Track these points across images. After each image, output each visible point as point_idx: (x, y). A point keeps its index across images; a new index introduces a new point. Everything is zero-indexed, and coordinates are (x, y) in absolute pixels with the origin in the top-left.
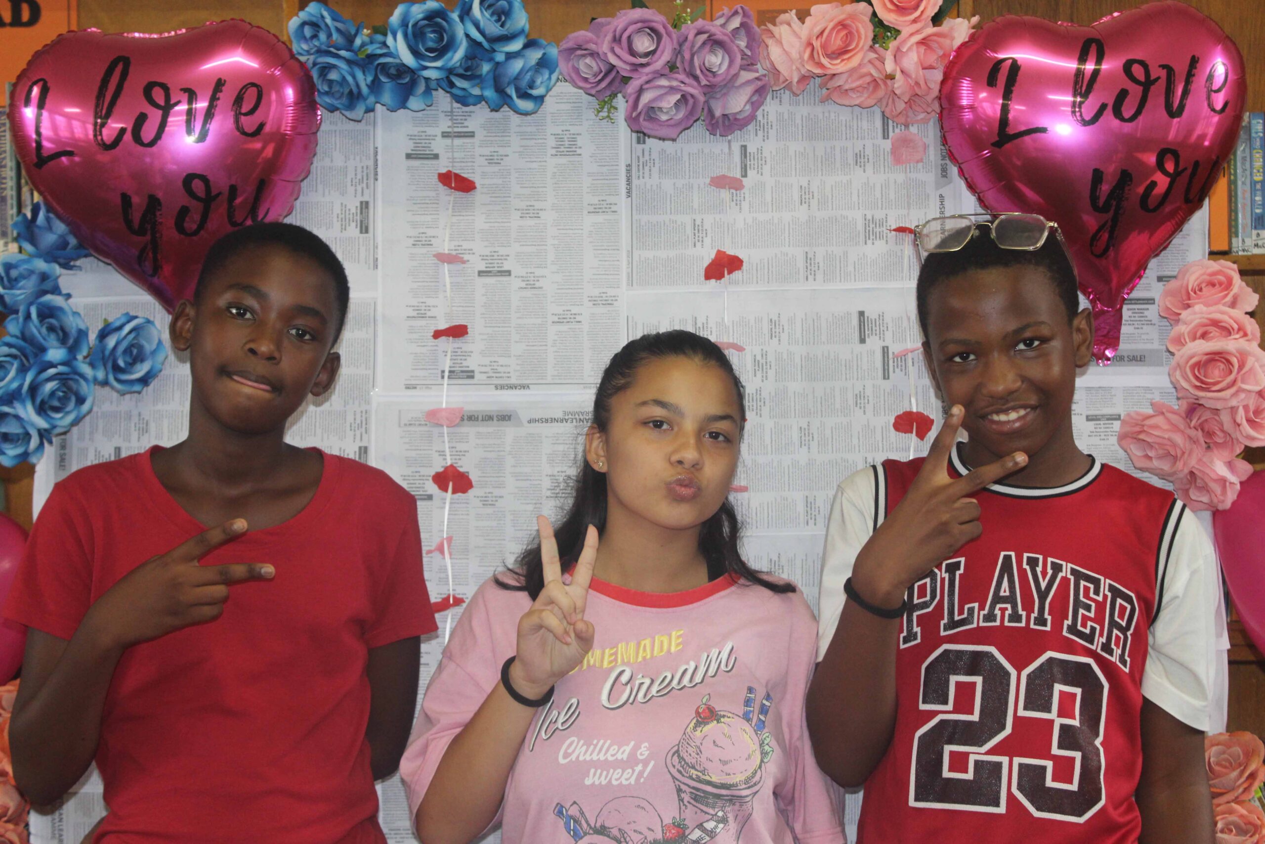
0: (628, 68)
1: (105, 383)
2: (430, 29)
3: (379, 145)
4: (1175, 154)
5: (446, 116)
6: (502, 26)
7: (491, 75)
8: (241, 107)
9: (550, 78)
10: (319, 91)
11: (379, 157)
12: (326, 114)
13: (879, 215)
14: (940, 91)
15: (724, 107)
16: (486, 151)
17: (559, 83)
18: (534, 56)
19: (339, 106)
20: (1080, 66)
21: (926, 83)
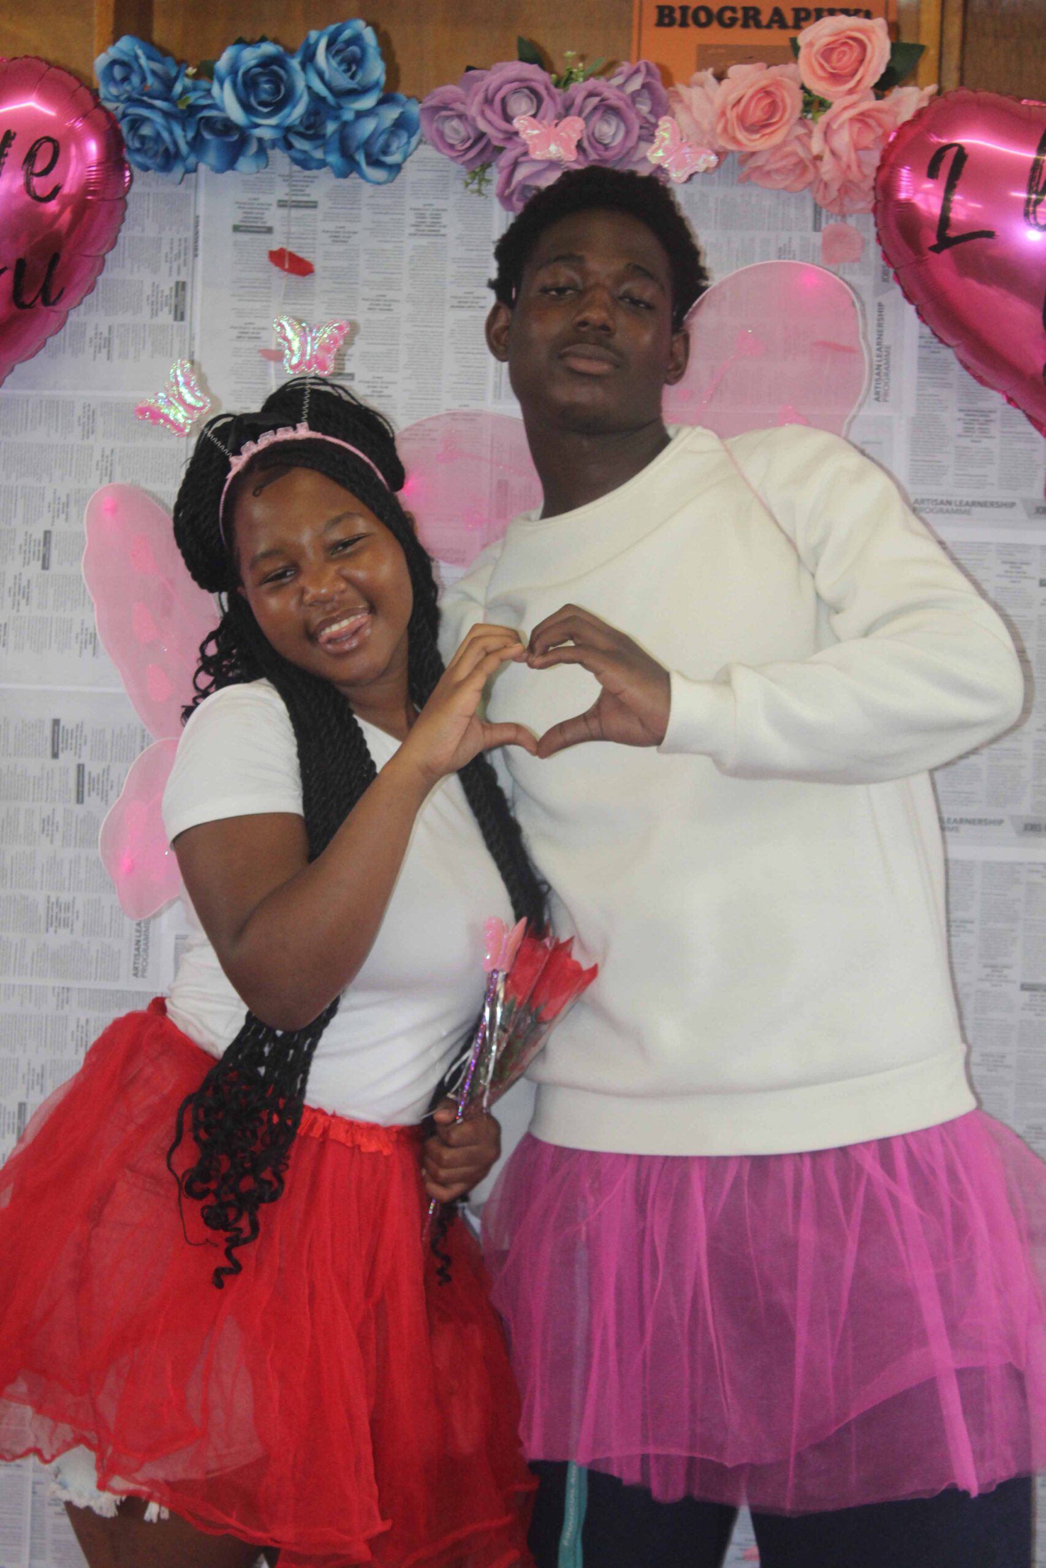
0: (501, 136)
2: (264, 79)
3: (201, 211)
5: (284, 180)
6: (352, 77)
7: (337, 136)
8: (33, 165)
9: (408, 143)
10: (129, 149)
11: (201, 228)
12: (137, 171)
14: (875, 180)
16: (331, 226)
17: (421, 147)
18: (391, 114)
19: (152, 166)
20: (1039, 157)
21: (859, 167)
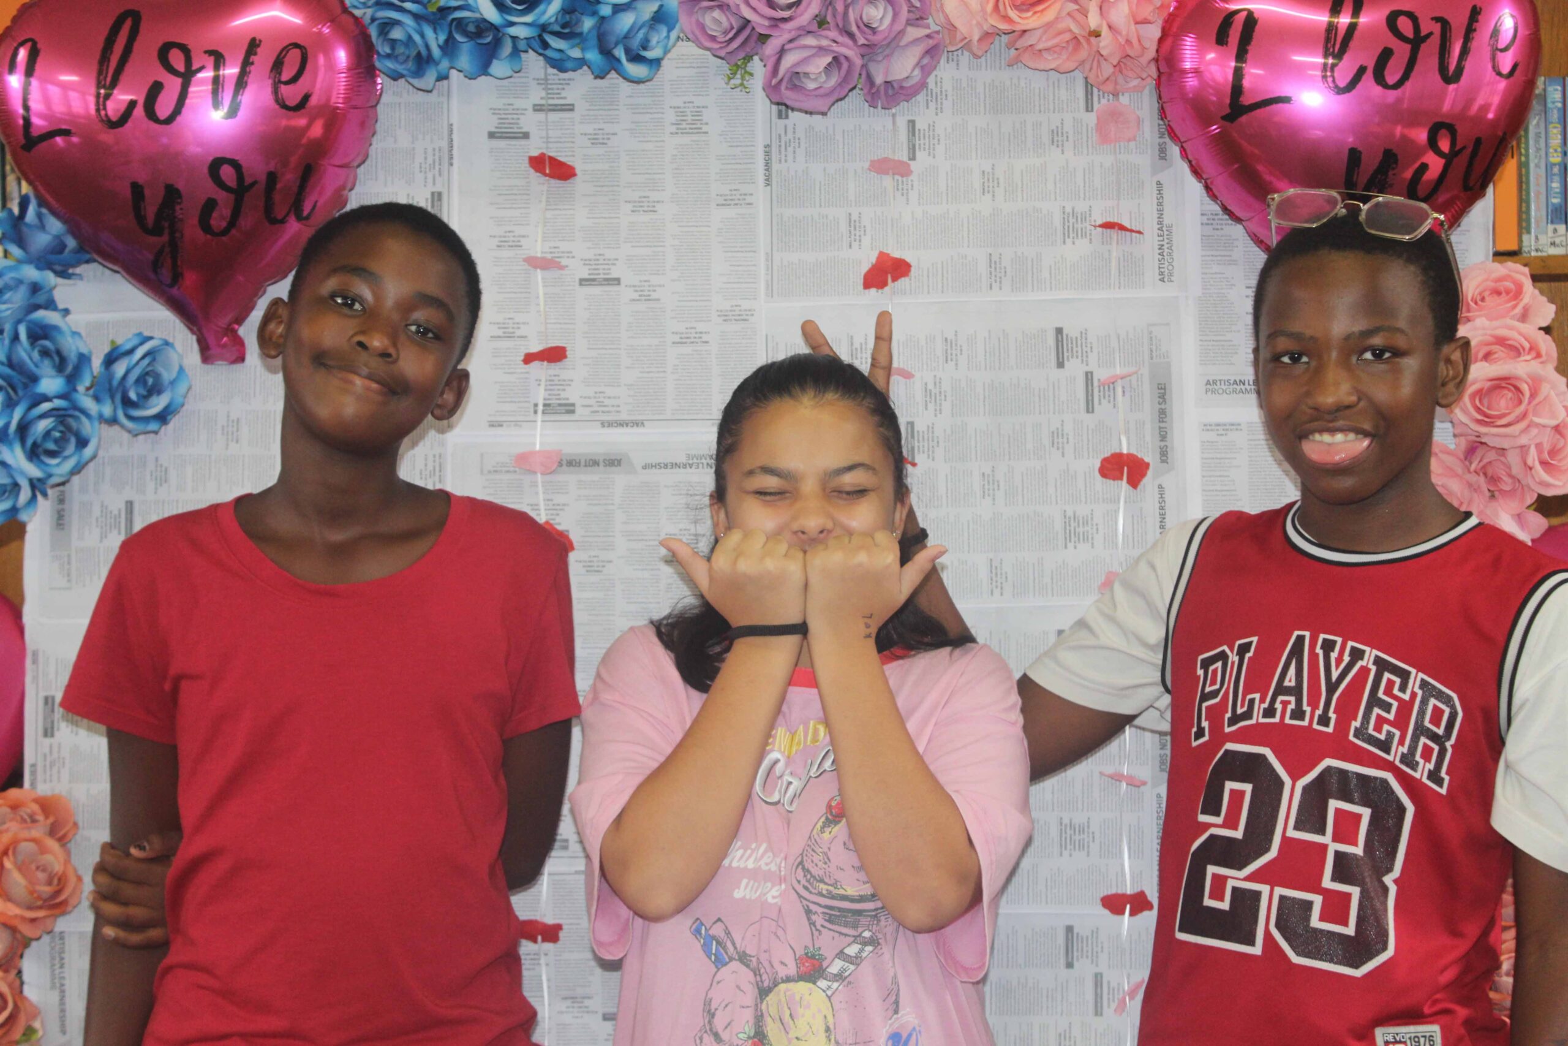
0: (766, 23)
1: (113, 421)
3: (455, 120)
4: (1451, 129)
5: (539, 84)
7: (595, 33)
8: (280, 74)
9: (668, 37)
10: (378, 54)
11: (455, 137)
12: (388, 82)
13: (1081, 207)
14: (1157, 51)
15: (886, 73)
16: (589, 129)
17: (680, 43)
18: (647, 8)
19: (405, 72)
20: (1333, 20)
21: (1139, 41)
